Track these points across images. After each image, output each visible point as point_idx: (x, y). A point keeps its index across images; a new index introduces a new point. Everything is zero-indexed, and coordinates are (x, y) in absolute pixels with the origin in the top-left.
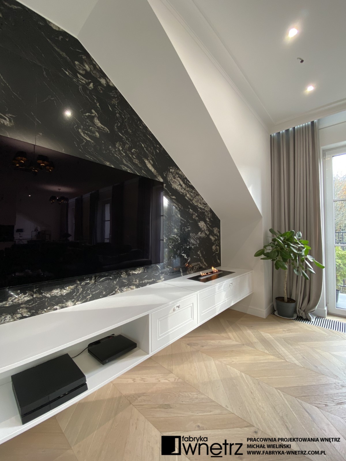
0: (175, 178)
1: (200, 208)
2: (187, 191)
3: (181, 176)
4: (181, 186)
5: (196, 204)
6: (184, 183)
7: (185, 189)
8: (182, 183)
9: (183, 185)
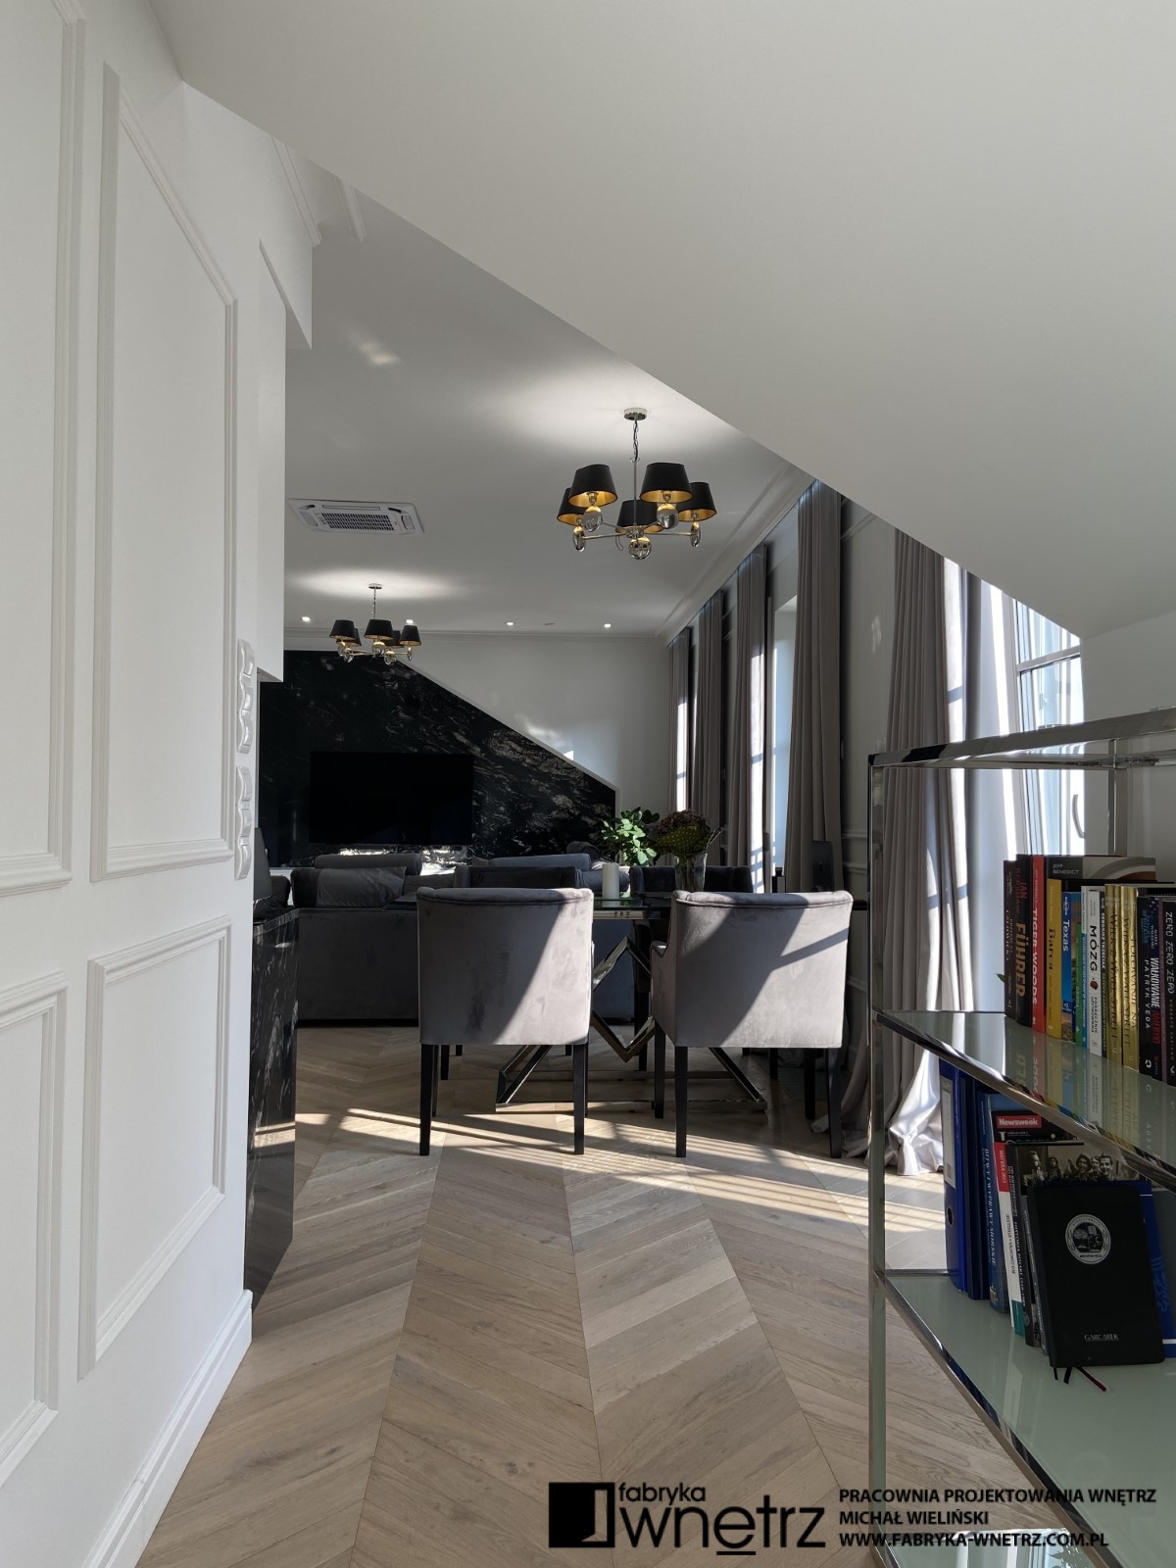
0: (501, 742)
1: (557, 776)
2: (526, 755)
3: (515, 737)
4: (514, 750)
5: (546, 771)
6: (520, 745)
7: (521, 754)
8: (514, 746)
9: (519, 749)
